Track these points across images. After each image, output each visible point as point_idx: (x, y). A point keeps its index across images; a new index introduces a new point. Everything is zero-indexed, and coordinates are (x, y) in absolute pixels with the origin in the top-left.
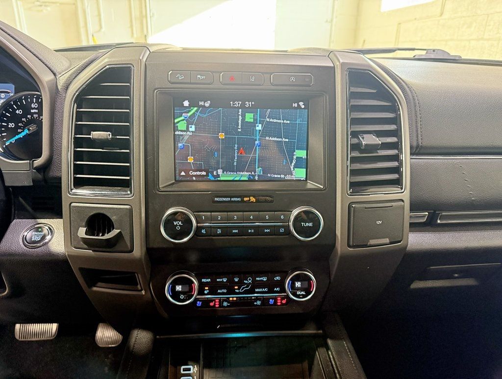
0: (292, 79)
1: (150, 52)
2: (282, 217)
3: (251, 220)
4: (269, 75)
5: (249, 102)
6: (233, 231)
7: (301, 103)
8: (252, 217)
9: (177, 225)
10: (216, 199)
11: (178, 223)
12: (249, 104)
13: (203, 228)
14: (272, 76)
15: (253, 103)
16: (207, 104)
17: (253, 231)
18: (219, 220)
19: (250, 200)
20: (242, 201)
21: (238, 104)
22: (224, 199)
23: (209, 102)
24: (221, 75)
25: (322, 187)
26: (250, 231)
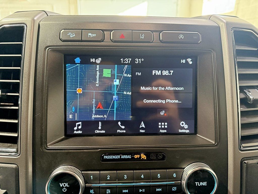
0: (181, 37)
1: (48, 15)
2: (175, 175)
3: (142, 179)
4: (158, 33)
5: (139, 59)
6: (123, 191)
7: (189, 60)
8: (142, 177)
9: (63, 187)
10: (106, 157)
11: (65, 185)
12: (139, 61)
13: (91, 188)
14: (161, 34)
15: (143, 60)
16: (98, 61)
17: (144, 190)
18: (108, 180)
19: (140, 157)
20: (133, 158)
21: (128, 60)
22: (114, 157)
23: (100, 59)
24: (112, 33)
25: (214, 143)
26: (140, 191)
